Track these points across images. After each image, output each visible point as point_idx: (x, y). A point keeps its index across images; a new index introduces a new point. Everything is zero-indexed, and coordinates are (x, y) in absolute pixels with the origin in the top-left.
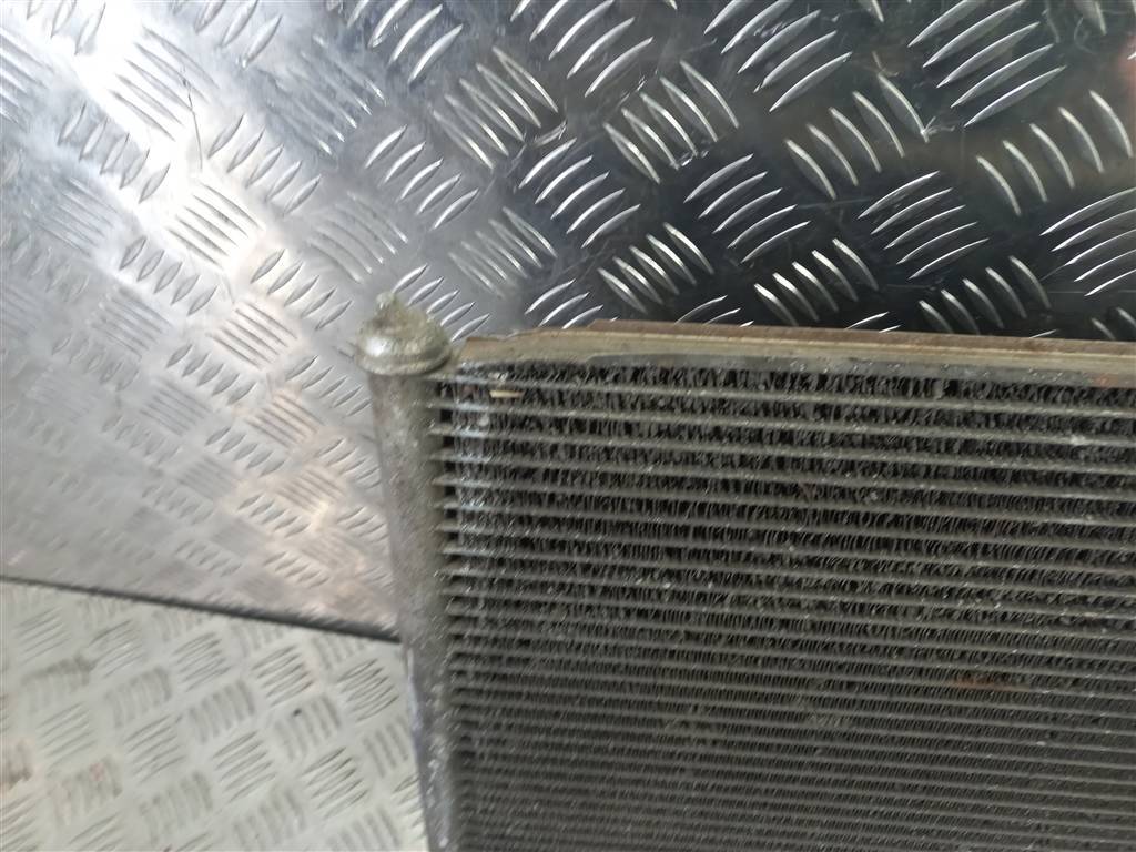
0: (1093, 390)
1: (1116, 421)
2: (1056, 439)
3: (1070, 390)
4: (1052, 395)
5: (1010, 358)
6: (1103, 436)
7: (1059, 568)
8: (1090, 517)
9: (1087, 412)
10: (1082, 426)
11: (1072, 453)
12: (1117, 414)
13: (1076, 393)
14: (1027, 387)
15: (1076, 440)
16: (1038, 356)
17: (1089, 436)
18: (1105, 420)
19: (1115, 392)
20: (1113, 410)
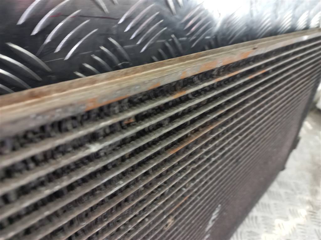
0: (89, 113)
1: (111, 126)
2: (81, 154)
3: (74, 118)
4: (64, 126)
5: (20, 110)
6: (107, 138)
7: (119, 214)
8: (121, 182)
9: (91, 128)
10: (93, 138)
11: (96, 156)
12: (109, 122)
13: (79, 118)
14: (43, 128)
15: (94, 148)
16: (43, 101)
17: (101, 142)
18: (104, 129)
19: (101, 109)
20: (106, 120)
